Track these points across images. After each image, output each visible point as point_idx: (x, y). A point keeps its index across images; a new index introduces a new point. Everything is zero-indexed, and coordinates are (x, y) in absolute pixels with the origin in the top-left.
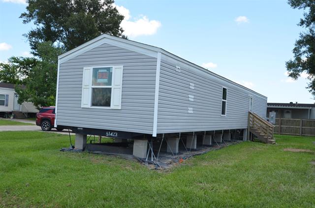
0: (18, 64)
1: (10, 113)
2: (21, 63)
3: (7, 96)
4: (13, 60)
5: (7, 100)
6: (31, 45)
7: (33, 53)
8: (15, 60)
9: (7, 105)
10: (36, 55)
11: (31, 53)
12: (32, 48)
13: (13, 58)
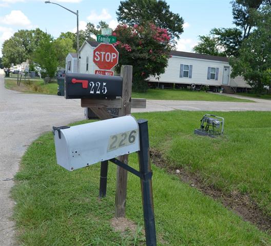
0: (219, 36)
1: (220, 87)
2: (223, 35)
3: (218, 69)
4: (215, 32)
5: (217, 74)
6: (234, 14)
7: (236, 23)
8: (217, 32)
9: (217, 79)
10: (238, 24)
11: (234, 23)
12: (235, 18)
13: (215, 30)
